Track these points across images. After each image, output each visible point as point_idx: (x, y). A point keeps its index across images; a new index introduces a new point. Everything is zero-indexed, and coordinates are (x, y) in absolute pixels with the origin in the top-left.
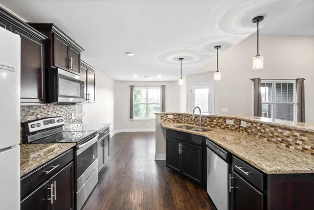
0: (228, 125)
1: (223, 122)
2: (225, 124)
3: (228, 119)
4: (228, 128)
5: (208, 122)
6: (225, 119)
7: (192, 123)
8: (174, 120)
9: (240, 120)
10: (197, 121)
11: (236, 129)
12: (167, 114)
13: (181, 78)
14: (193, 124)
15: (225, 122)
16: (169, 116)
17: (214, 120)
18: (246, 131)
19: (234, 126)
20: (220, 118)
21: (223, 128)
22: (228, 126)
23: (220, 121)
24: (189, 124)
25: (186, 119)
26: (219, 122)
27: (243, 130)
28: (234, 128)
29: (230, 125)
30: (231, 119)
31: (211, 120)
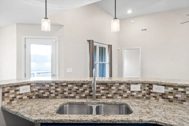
0: (133, 92)
1: (126, 89)
2: (128, 92)
3: (132, 84)
4: (133, 96)
5: (102, 92)
6: (128, 84)
7: (72, 95)
8: (30, 94)
9: (152, 85)
10: (83, 91)
11: (144, 96)
12: (18, 86)
13: (46, 18)
14: (74, 97)
15: (129, 89)
16: (21, 88)
17: (112, 88)
18: (163, 98)
19: (141, 92)
20: (121, 84)
21: (126, 97)
22: (133, 94)
23: (122, 87)
24: (66, 97)
25: (58, 90)
26: (120, 90)
27: (158, 97)
28: (140, 95)
29: (136, 91)
30: (137, 84)
31: (107, 88)
